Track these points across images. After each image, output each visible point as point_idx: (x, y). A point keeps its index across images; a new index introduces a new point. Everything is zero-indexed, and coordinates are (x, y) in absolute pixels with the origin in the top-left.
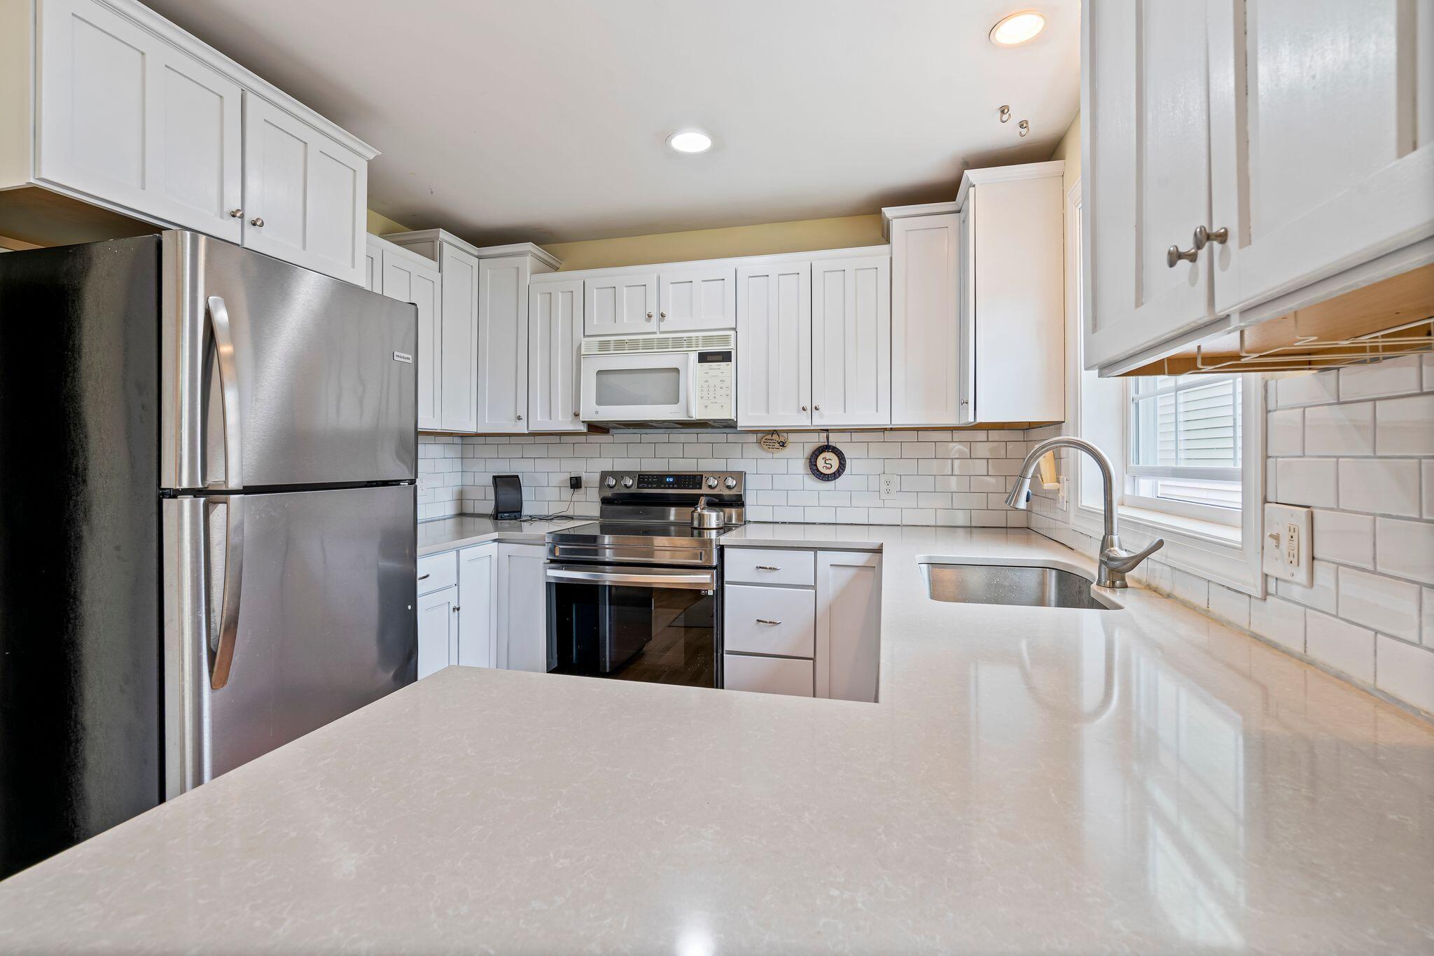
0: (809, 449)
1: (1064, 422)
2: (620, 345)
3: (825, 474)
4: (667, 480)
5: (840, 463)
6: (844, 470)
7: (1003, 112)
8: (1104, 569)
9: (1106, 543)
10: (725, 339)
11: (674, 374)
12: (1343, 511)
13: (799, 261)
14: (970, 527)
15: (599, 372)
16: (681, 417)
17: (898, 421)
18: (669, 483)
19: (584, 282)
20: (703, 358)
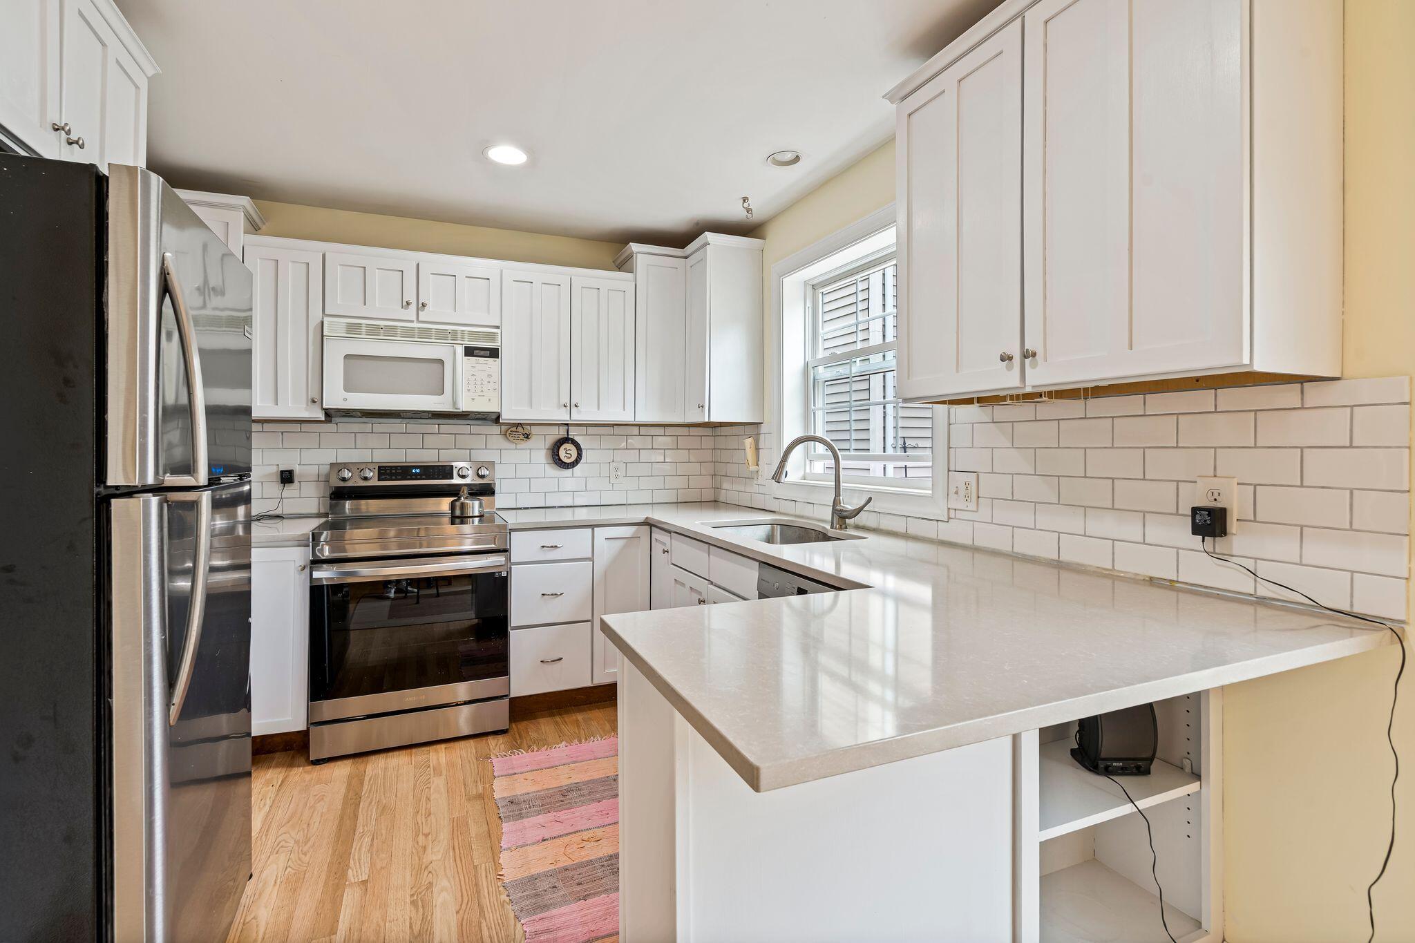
0: (551, 440)
1: (762, 423)
2: (373, 330)
3: (566, 463)
4: (413, 471)
5: (578, 453)
6: (581, 459)
7: (744, 201)
8: (836, 518)
9: (836, 502)
10: (492, 337)
11: (437, 366)
12: (995, 473)
13: (561, 274)
14: (701, 502)
15: (347, 357)
16: (447, 408)
17: (642, 418)
18: (416, 474)
19: (324, 256)
20: (469, 352)
